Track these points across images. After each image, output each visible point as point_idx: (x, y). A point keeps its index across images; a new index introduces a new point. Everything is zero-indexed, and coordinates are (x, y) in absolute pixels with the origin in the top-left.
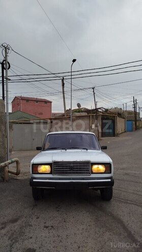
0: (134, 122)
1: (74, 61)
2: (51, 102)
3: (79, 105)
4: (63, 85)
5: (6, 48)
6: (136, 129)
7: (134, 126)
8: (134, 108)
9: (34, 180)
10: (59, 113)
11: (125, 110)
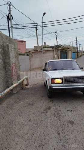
0: (76, 53)
1: (44, 14)
2: (25, 42)
3: (45, 43)
4: (37, 30)
5: (10, 5)
6: (77, 58)
7: (76, 56)
8: (77, 44)
9: (53, 87)
10: (30, 49)
11: (72, 46)
